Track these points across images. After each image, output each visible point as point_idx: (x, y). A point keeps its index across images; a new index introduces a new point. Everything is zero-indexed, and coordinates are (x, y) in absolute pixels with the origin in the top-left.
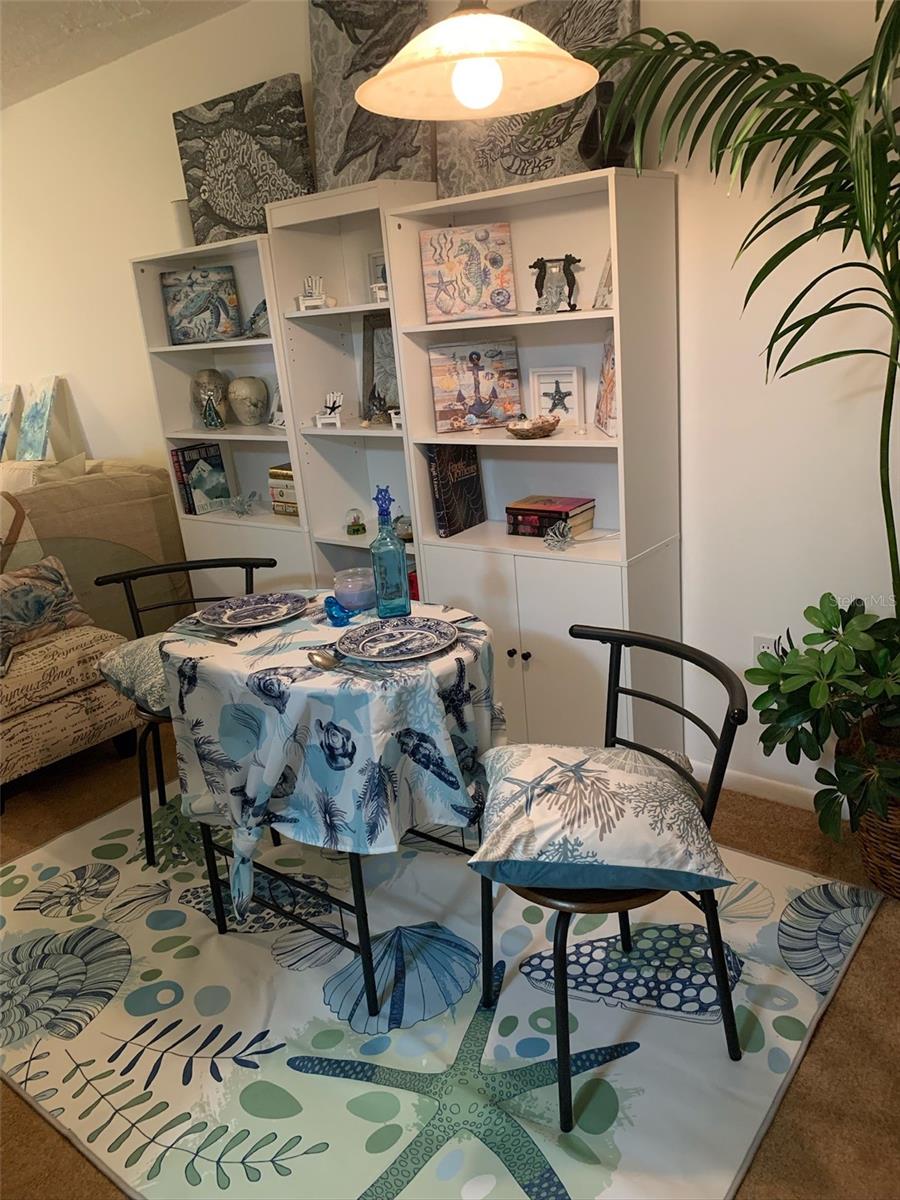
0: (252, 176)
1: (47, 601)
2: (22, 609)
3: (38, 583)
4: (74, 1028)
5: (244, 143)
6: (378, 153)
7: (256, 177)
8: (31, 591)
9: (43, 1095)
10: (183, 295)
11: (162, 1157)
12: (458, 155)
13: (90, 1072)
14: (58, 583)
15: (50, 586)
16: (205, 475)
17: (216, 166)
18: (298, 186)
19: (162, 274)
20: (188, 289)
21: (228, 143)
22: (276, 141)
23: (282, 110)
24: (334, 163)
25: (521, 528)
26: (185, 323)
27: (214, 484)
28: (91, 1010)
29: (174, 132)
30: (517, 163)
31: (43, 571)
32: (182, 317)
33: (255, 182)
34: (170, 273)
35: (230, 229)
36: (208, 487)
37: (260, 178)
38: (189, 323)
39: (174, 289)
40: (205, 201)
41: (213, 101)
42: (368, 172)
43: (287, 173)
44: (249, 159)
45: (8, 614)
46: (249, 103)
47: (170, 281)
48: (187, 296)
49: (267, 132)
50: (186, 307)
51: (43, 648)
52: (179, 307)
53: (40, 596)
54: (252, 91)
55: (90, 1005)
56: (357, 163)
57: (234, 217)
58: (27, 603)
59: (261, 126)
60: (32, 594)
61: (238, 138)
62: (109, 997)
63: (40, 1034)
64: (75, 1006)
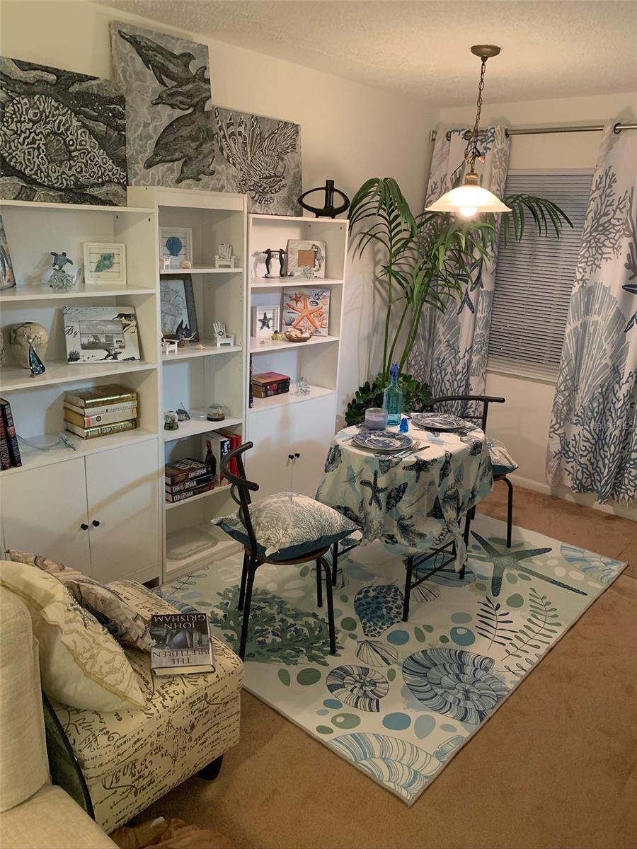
0: (67, 146)
4: (487, 661)
5: (64, 115)
6: (183, 166)
7: (73, 148)
9: (531, 662)
11: (550, 624)
12: (225, 182)
13: (512, 649)
17: (21, 122)
18: (118, 168)
21: (41, 109)
22: (101, 127)
23: (112, 106)
24: (145, 160)
25: (269, 393)
28: (473, 656)
30: (257, 195)
33: (70, 152)
35: (27, 183)
37: (76, 150)
41: (29, 64)
42: (176, 175)
43: (107, 155)
44: (67, 130)
46: (76, 85)
49: (92, 116)
54: (82, 78)
55: (468, 659)
56: (166, 166)
57: (36, 174)
59: (86, 109)
61: (57, 109)
62: (462, 652)
63: (493, 672)
64: (470, 662)
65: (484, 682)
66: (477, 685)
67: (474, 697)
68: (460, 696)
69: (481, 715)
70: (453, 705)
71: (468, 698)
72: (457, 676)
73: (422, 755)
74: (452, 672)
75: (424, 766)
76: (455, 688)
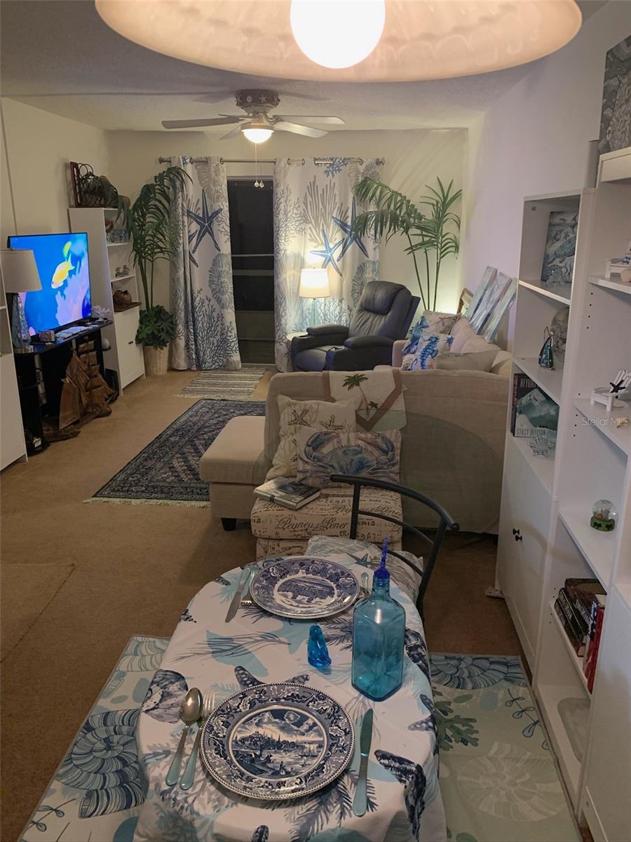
1: (368, 464)
2: (346, 464)
3: (370, 448)
4: (91, 810)
8: (360, 453)
10: (563, 235)
14: (386, 452)
15: (376, 453)
16: (536, 404)
17: (621, 106)
19: (552, 212)
20: (570, 229)
26: (557, 262)
27: (543, 414)
28: (111, 806)
29: (603, 70)
31: (379, 440)
32: (556, 255)
34: (558, 213)
36: (536, 414)
38: (561, 262)
39: (557, 228)
40: (608, 142)
45: (335, 465)
47: (557, 220)
48: (567, 235)
50: (562, 247)
51: (340, 499)
52: (558, 245)
53: (364, 458)
58: (352, 460)
60: (360, 456)
62: (128, 806)
63: (80, 795)
64: (113, 792)
65: (90, 772)
66: (98, 764)
67: (100, 745)
68: (116, 738)
69: (89, 728)
70: (121, 724)
71: (107, 740)
72: (125, 763)
73: (136, 667)
74: (134, 765)
75: (131, 662)
76: (124, 745)
